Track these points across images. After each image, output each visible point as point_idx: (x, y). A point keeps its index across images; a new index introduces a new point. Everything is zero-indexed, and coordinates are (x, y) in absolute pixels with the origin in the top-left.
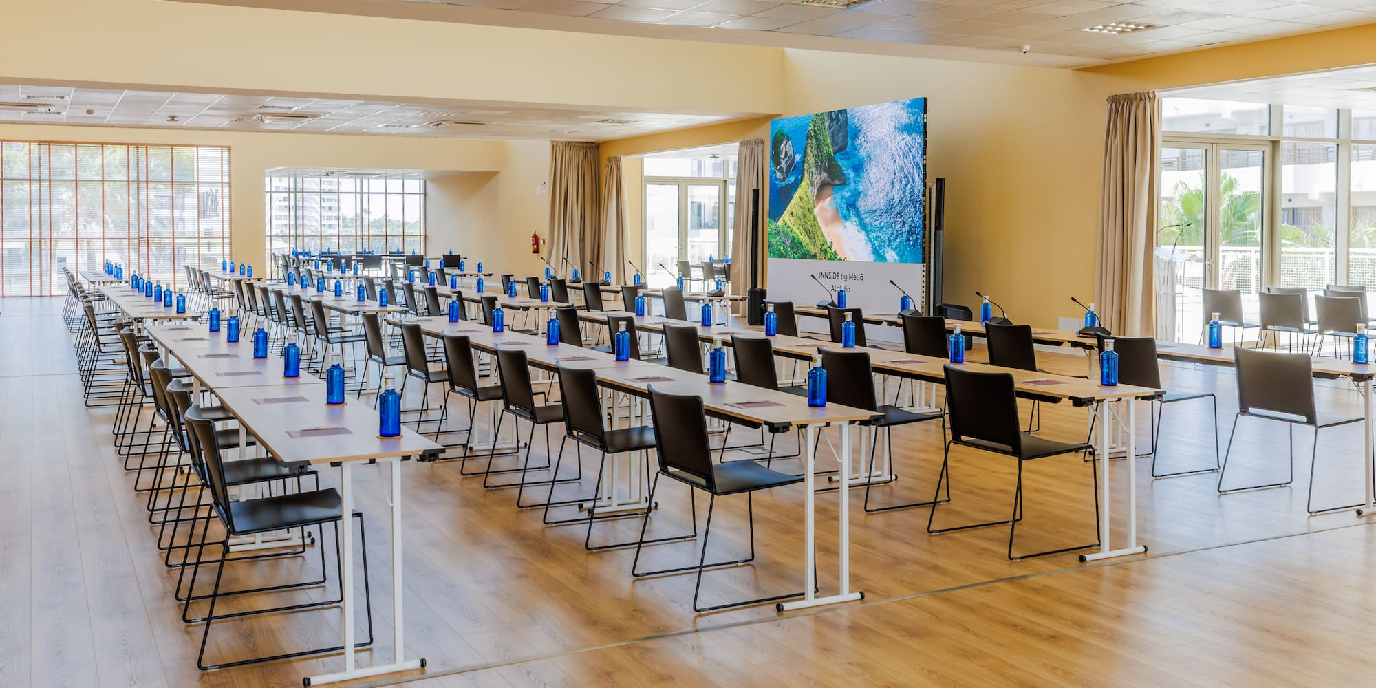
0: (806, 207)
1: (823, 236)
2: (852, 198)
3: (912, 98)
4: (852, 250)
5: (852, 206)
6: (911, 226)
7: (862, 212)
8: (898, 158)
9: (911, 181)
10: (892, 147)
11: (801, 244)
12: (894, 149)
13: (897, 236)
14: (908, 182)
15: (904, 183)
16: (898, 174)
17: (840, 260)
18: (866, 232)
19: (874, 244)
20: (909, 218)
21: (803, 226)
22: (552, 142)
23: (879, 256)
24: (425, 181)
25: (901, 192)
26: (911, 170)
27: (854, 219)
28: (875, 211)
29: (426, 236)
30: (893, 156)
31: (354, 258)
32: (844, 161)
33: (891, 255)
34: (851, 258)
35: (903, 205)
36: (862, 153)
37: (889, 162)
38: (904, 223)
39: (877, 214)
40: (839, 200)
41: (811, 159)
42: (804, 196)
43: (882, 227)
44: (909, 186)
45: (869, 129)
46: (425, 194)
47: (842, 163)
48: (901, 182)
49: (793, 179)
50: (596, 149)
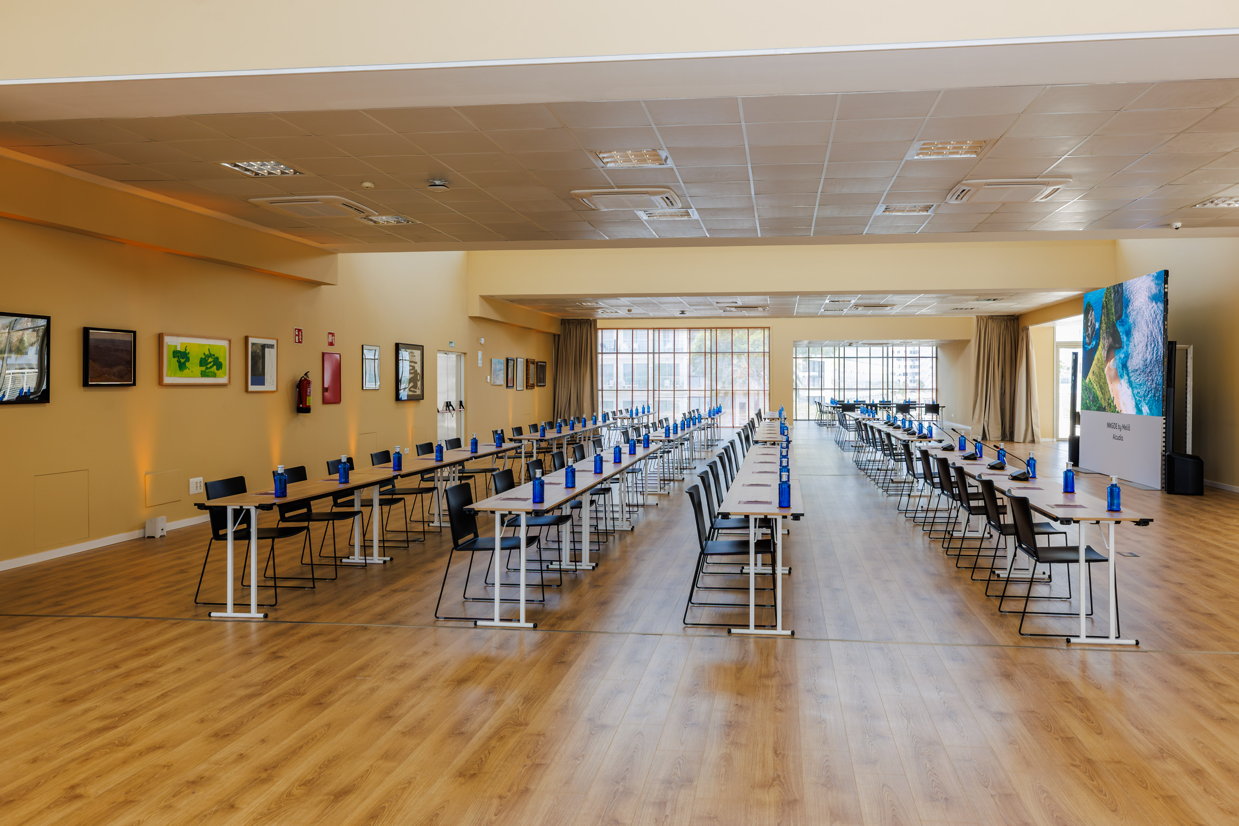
0: (1101, 367)
1: (1109, 392)
2: (1125, 359)
3: (1158, 271)
4: (1124, 404)
5: (1124, 366)
6: (1156, 383)
7: (1130, 371)
8: (1150, 323)
9: (1157, 344)
10: (1147, 314)
11: (1098, 398)
12: (1147, 316)
13: (1149, 392)
14: (1155, 345)
15: (1153, 346)
16: (1150, 338)
17: (1118, 412)
18: (1132, 388)
19: (1136, 400)
20: (1155, 376)
21: (1099, 383)
22: (977, 316)
23: (1139, 411)
24: (937, 348)
25: (1151, 353)
26: (1157, 334)
27: (1126, 377)
28: (1137, 370)
29: (937, 390)
30: (1147, 322)
31: (878, 405)
32: (1121, 327)
33: (1145, 409)
34: (1124, 412)
35: (1152, 365)
36: (1131, 320)
37: (1145, 328)
38: (1153, 381)
39: (1138, 373)
40: (1118, 361)
41: (1104, 326)
42: (1100, 358)
43: (1141, 385)
44: (1155, 349)
45: (1134, 299)
46: (937, 358)
47: (1120, 329)
48: (1151, 345)
49: (1094, 343)
50: (1016, 321)
